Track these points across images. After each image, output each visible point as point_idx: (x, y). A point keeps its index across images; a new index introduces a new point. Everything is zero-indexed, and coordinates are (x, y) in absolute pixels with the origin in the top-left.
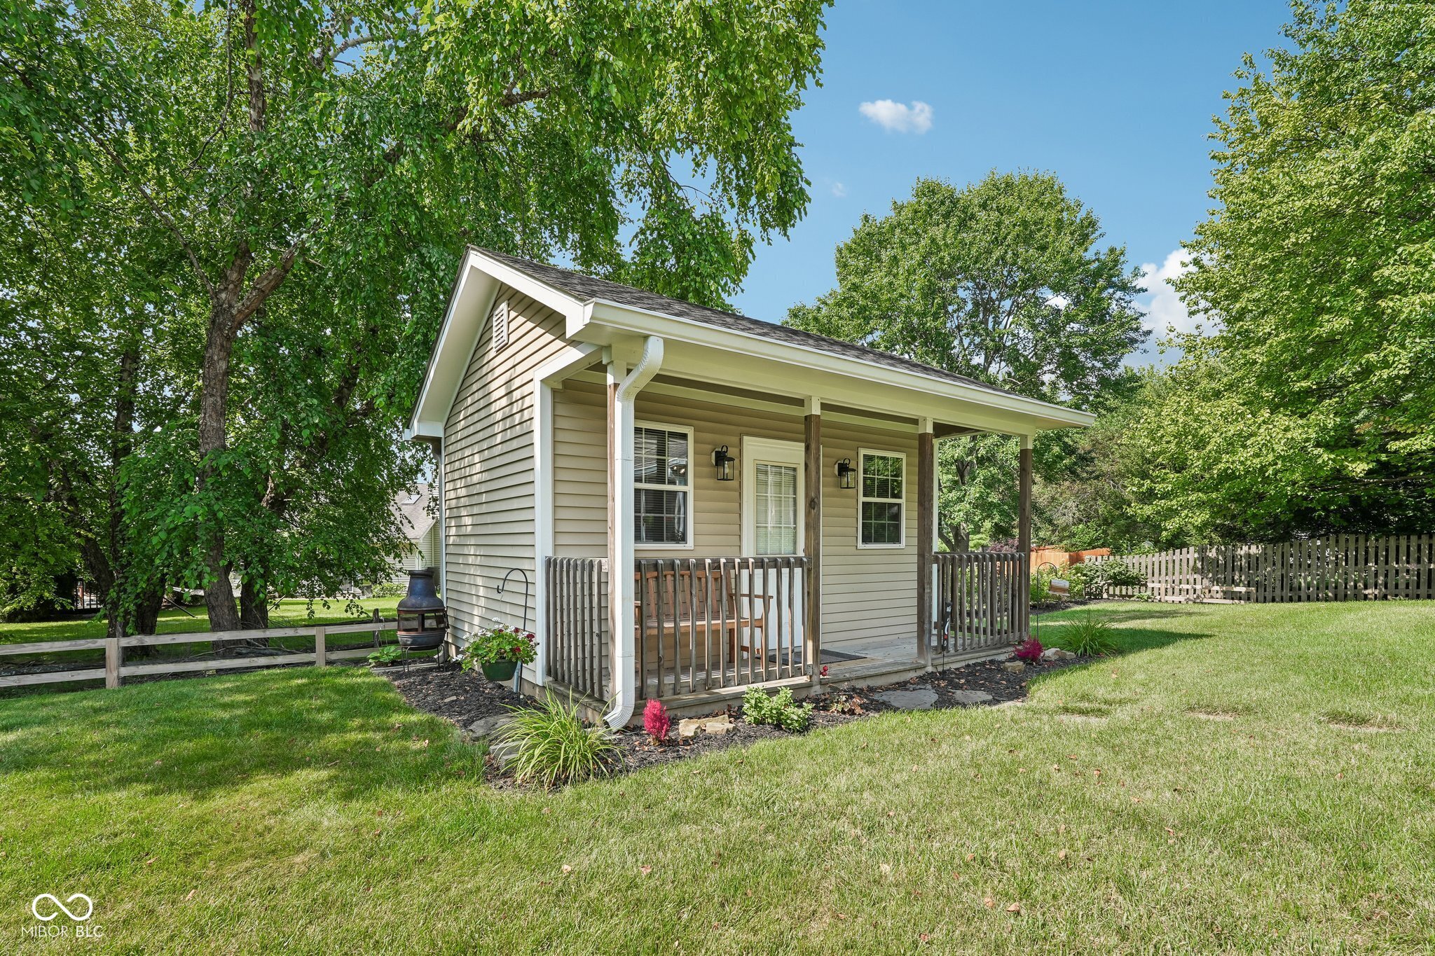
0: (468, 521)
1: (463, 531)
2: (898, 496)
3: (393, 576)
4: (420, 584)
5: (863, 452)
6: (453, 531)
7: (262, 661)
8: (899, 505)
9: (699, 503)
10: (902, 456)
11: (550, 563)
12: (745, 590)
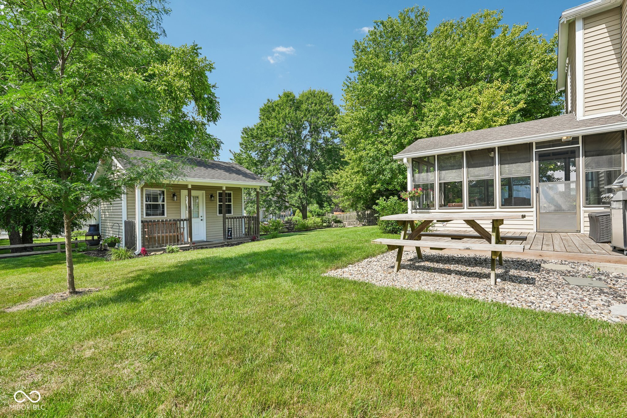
0: (107, 213)
1: (106, 216)
2: (231, 202)
3: (82, 227)
4: (92, 228)
5: (218, 192)
6: (103, 216)
7: (39, 252)
8: (231, 204)
9: (168, 206)
10: (232, 192)
11: (125, 222)
12: (182, 227)
